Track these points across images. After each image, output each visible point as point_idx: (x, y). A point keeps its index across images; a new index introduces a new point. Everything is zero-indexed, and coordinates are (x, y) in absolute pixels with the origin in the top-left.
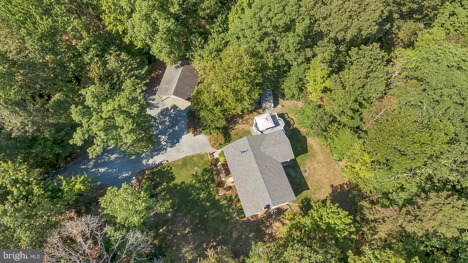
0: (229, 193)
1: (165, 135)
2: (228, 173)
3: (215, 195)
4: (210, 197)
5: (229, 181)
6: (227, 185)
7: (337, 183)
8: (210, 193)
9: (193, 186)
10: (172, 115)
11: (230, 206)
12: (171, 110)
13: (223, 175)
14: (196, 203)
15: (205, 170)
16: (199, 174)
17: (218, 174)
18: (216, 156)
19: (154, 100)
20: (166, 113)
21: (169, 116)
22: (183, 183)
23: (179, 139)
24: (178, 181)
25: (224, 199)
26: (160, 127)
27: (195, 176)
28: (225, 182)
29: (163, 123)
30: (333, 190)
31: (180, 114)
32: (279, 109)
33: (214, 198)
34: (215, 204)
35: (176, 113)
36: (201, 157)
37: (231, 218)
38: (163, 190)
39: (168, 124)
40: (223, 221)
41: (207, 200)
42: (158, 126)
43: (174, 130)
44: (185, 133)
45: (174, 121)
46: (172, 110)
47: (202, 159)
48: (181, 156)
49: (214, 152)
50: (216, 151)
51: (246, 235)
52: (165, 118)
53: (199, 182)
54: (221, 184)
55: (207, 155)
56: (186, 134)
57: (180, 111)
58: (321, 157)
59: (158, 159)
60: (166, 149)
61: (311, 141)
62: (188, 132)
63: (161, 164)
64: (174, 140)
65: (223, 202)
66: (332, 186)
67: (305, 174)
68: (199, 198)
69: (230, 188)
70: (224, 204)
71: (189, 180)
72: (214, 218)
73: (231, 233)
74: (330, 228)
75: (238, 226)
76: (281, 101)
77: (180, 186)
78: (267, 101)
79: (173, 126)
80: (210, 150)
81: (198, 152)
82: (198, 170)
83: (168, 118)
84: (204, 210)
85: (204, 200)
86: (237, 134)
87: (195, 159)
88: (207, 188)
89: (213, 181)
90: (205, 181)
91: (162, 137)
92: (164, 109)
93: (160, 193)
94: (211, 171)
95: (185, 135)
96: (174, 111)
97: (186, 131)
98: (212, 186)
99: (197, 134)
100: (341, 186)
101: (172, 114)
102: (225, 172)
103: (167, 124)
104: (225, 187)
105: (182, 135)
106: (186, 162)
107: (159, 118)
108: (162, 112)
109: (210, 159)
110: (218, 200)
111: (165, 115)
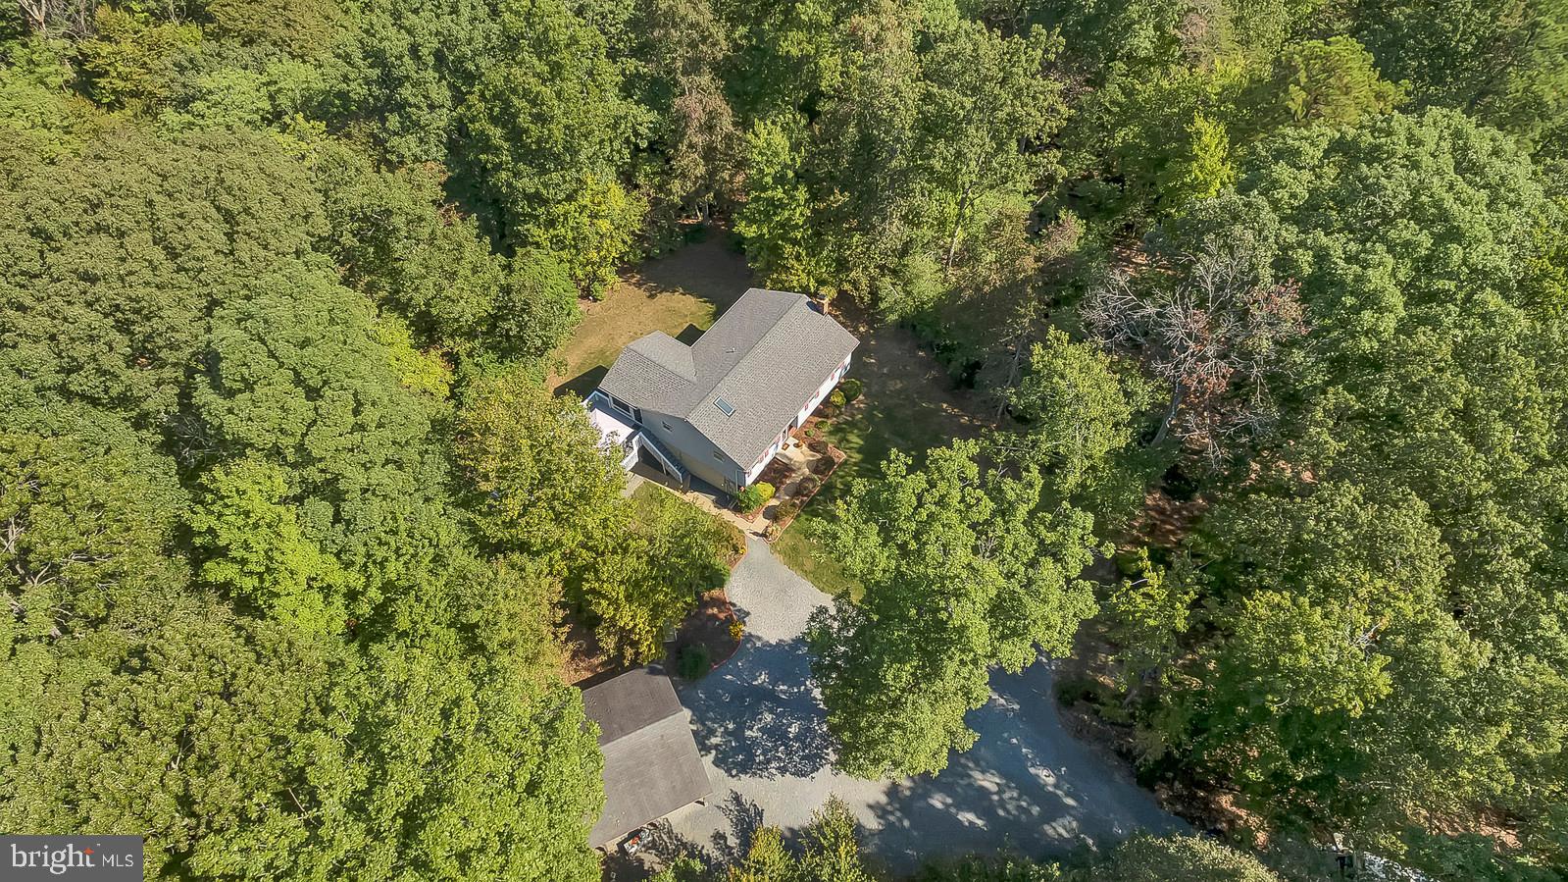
0: (826, 442)
1: (808, 691)
3: (855, 464)
4: (869, 469)
5: (801, 456)
6: (813, 456)
7: (642, 293)
8: (860, 476)
10: (731, 726)
11: (853, 424)
12: (716, 747)
13: (799, 477)
17: (801, 488)
18: (763, 524)
20: (736, 751)
21: (737, 734)
23: (789, 645)
25: (848, 441)
26: (794, 730)
28: (809, 463)
29: (777, 733)
30: (660, 292)
31: (709, 708)
33: (862, 461)
34: (872, 453)
35: (714, 721)
36: (793, 557)
37: (871, 409)
39: (766, 715)
40: (889, 416)
42: (797, 738)
43: (774, 682)
44: (759, 644)
45: (746, 702)
46: (714, 740)
47: (794, 549)
49: (755, 534)
50: (747, 533)
51: (879, 369)
52: (754, 740)
54: (824, 465)
55: (773, 546)
56: (759, 638)
57: (701, 716)
58: (594, 342)
62: (749, 637)
65: (855, 440)
66: (652, 297)
69: (812, 446)
70: (858, 436)
73: (899, 392)
75: (875, 388)
79: (766, 695)
80: (756, 551)
81: (785, 572)
83: (748, 733)
87: (809, 565)
91: (819, 697)
92: (728, 771)
94: (809, 506)
95: (766, 638)
96: (712, 732)
97: (749, 646)
98: (842, 483)
99: (739, 611)
100: (638, 285)
101: (726, 728)
102: (786, 477)
103: (768, 717)
104: (819, 456)
105: (771, 645)
107: (768, 762)
108: (745, 768)
109: (777, 530)
110: (859, 451)
111: (747, 748)
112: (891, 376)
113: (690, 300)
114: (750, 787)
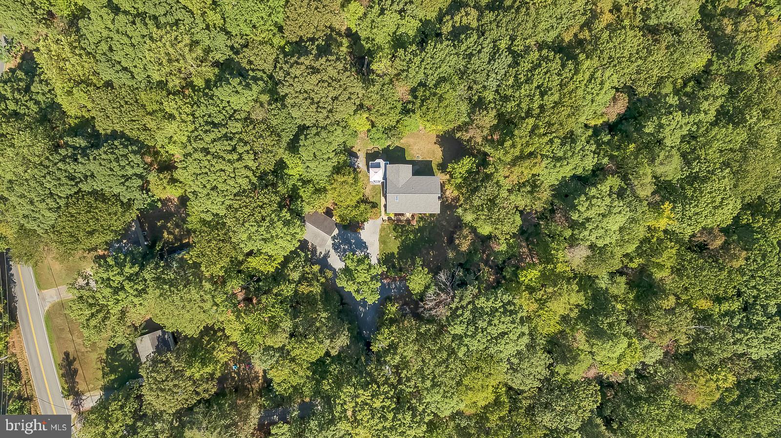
0: (416, 218)
2: (402, 215)
3: (415, 228)
4: (415, 232)
5: (408, 215)
7: (435, 140)
8: (412, 231)
9: (403, 241)
11: (425, 220)
12: (335, 241)
13: (402, 218)
14: (415, 243)
15: (394, 229)
16: (396, 234)
17: (400, 221)
18: (386, 218)
19: (321, 253)
20: (337, 246)
21: (340, 244)
22: (398, 247)
23: (363, 241)
24: (396, 251)
27: (396, 238)
28: (408, 218)
29: (345, 251)
30: (438, 144)
31: (341, 235)
32: (362, 156)
33: (417, 229)
34: (420, 230)
35: (340, 238)
36: (383, 229)
37: (433, 222)
38: (399, 262)
40: (433, 228)
41: (416, 234)
43: (354, 243)
44: (359, 236)
45: (347, 241)
47: (385, 229)
48: (377, 244)
49: (383, 218)
51: (448, 216)
52: (341, 247)
53: (401, 236)
54: (408, 221)
55: (382, 224)
56: (361, 235)
57: (338, 235)
58: (411, 141)
59: (374, 261)
60: (368, 254)
61: (397, 144)
62: (360, 233)
63: (379, 260)
64: (362, 245)
65: (421, 224)
66: (435, 143)
67: (420, 159)
68: (413, 239)
69: (413, 216)
70: (423, 224)
71: (398, 243)
72: (430, 233)
74: (469, 172)
75: (440, 219)
76: (354, 150)
77: (400, 250)
78: (354, 164)
79: (350, 244)
80: (379, 221)
81: (378, 230)
82: (392, 235)
84: (422, 238)
85: (415, 237)
86: (373, 197)
87: (382, 234)
88: (407, 231)
89: (404, 226)
90: (402, 232)
92: (332, 247)
93: (400, 265)
94: (397, 225)
96: (337, 239)
97: (358, 234)
98: (407, 228)
99: (364, 227)
100: (438, 136)
101: (340, 241)
103: (347, 247)
104: (411, 219)
105: (361, 238)
106: (383, 241)
107: (339, 252)
108: (335, 249)
109: (387, 223)
110: (419, 227)
111: (339, 247)
112: (447, 221)
113: (441, 154)
114: (332, 252)
